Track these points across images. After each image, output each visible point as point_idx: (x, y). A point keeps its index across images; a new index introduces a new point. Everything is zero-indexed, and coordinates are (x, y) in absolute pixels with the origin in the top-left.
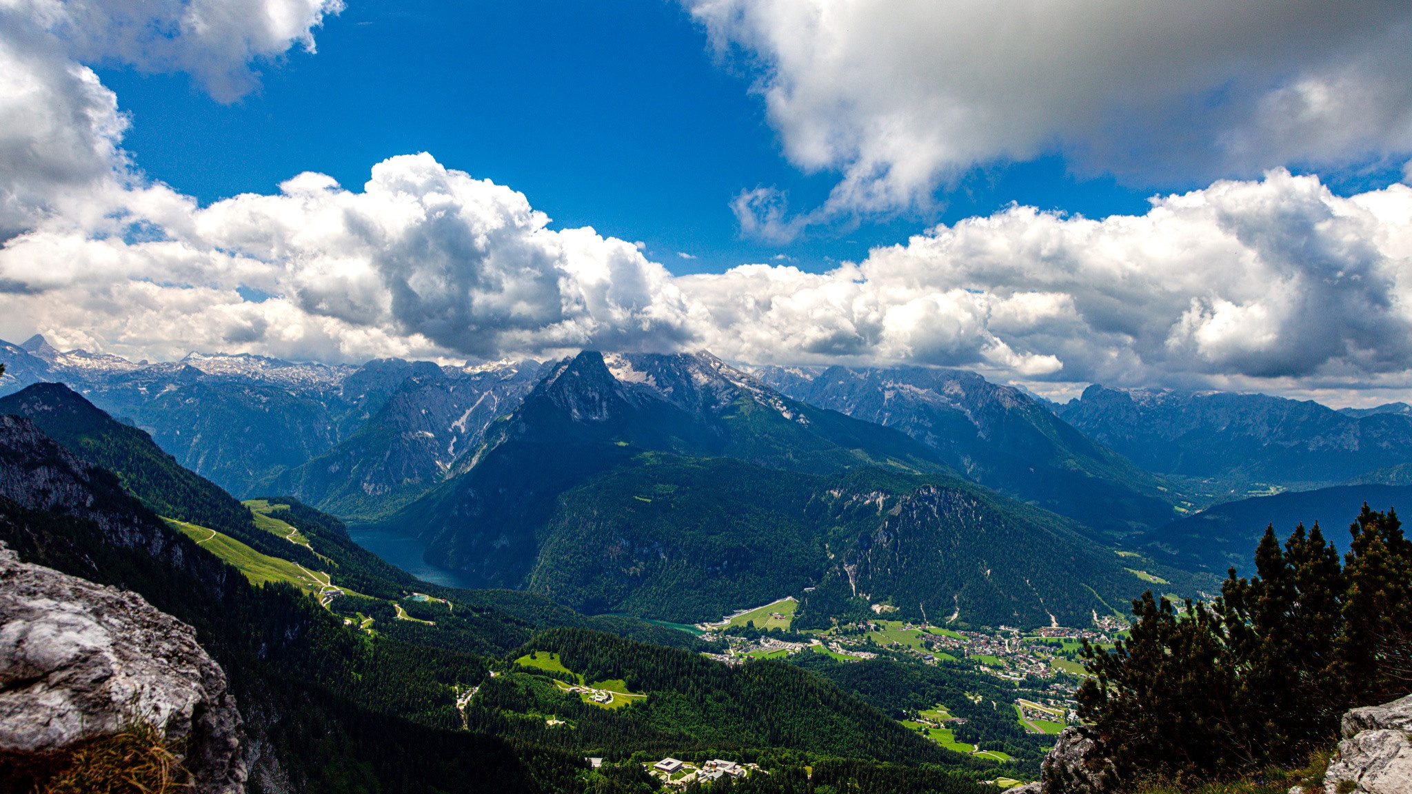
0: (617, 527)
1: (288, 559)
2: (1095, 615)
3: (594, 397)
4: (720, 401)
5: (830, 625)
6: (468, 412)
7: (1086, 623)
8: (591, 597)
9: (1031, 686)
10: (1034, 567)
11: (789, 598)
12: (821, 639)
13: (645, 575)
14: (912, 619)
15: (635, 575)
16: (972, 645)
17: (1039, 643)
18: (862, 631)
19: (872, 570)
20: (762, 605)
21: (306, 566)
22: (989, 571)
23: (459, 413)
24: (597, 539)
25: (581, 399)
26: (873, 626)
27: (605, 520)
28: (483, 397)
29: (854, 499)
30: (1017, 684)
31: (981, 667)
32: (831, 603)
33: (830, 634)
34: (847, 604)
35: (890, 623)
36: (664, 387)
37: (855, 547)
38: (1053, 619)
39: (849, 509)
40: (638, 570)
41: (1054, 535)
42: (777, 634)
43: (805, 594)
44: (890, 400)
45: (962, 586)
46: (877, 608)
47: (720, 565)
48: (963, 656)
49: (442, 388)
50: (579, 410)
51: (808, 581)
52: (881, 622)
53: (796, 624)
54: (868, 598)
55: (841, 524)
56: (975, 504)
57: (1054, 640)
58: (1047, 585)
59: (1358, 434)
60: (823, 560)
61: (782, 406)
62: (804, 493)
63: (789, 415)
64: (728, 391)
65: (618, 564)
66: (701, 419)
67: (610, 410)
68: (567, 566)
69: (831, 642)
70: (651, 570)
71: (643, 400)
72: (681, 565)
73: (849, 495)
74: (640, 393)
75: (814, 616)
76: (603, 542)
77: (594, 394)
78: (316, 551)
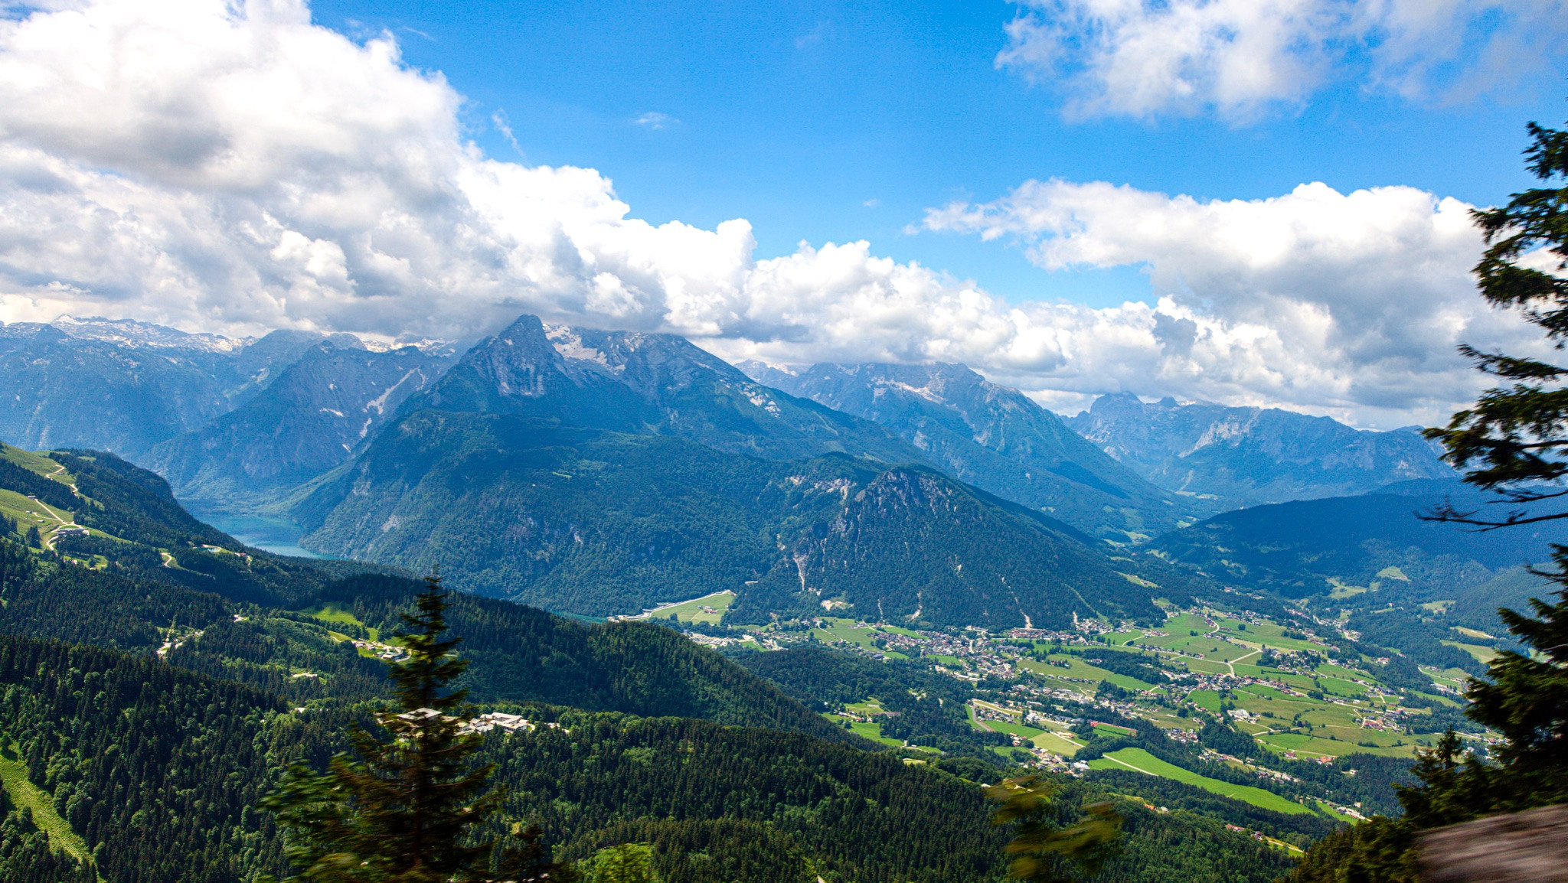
0: (524, 504)
1: (24, 492)
2: (1076, 617)
3: (528, 370)
4: (677, 382)
5: (769, 620)
6: (388, 391)
7: (1066, 625)
8: (485, 584)
9: (990, 687)
10: (1012, 563)
11: (725, 592)
12: (755, 635)
13: (555, 561)
14: (866, 616)
15: (543, 560)
16: (932, 645)
17: (1008, 643)
18: (805, 628)
19: (826, 562)
20: (693, 597)
21: (48, 502)
22: (960, 567)
23: (378, 392)
24: (500, 518)
25: (512, 371)
26: (818, 624)
27: (512, 496)
28: (407, 376)
29: (816, 486)
30: (975, 685)
31: (937, 667)
32: (773, 597)
33: (768, 630)
34: (793, 599)
35: (841, 621)
36: (616, 365)
37: (809, 535)
38: (1028, 619)
39: (809, 498)
40: (547, 554)
41: (1039, 533)
42: (704, 628)
43: (745, 589)
44: (879, 399)
45: (927, 582)
46: (827, 605)
47: (646, 551)
48: (918, 655)
49: (357, 361)
50: (510, 383)
51: (751, 573)
52: (829, 619)
53: (729, 618)
54: (819, 593)
55: (798, 513)
56: (950, 492)
57: (1026, 640)
58: (1024, 583)
59: (1373, 452)
60: (771, 551)
61: (750, 392)
62: (759, 479)
63: (757, 402)
64: (688, 371)
65: (523, 547)
66: (654, 401)
67: (546, 384)
68: (458, 547)
69: (767, 638)
70: (563, 555)
71: (589, 377)
72: (598, 550)
73: (811, 482)
74: (587, 369)
75: (752, 610)
76: (507, 522)
77: (528, 366)
78: (81, 491)
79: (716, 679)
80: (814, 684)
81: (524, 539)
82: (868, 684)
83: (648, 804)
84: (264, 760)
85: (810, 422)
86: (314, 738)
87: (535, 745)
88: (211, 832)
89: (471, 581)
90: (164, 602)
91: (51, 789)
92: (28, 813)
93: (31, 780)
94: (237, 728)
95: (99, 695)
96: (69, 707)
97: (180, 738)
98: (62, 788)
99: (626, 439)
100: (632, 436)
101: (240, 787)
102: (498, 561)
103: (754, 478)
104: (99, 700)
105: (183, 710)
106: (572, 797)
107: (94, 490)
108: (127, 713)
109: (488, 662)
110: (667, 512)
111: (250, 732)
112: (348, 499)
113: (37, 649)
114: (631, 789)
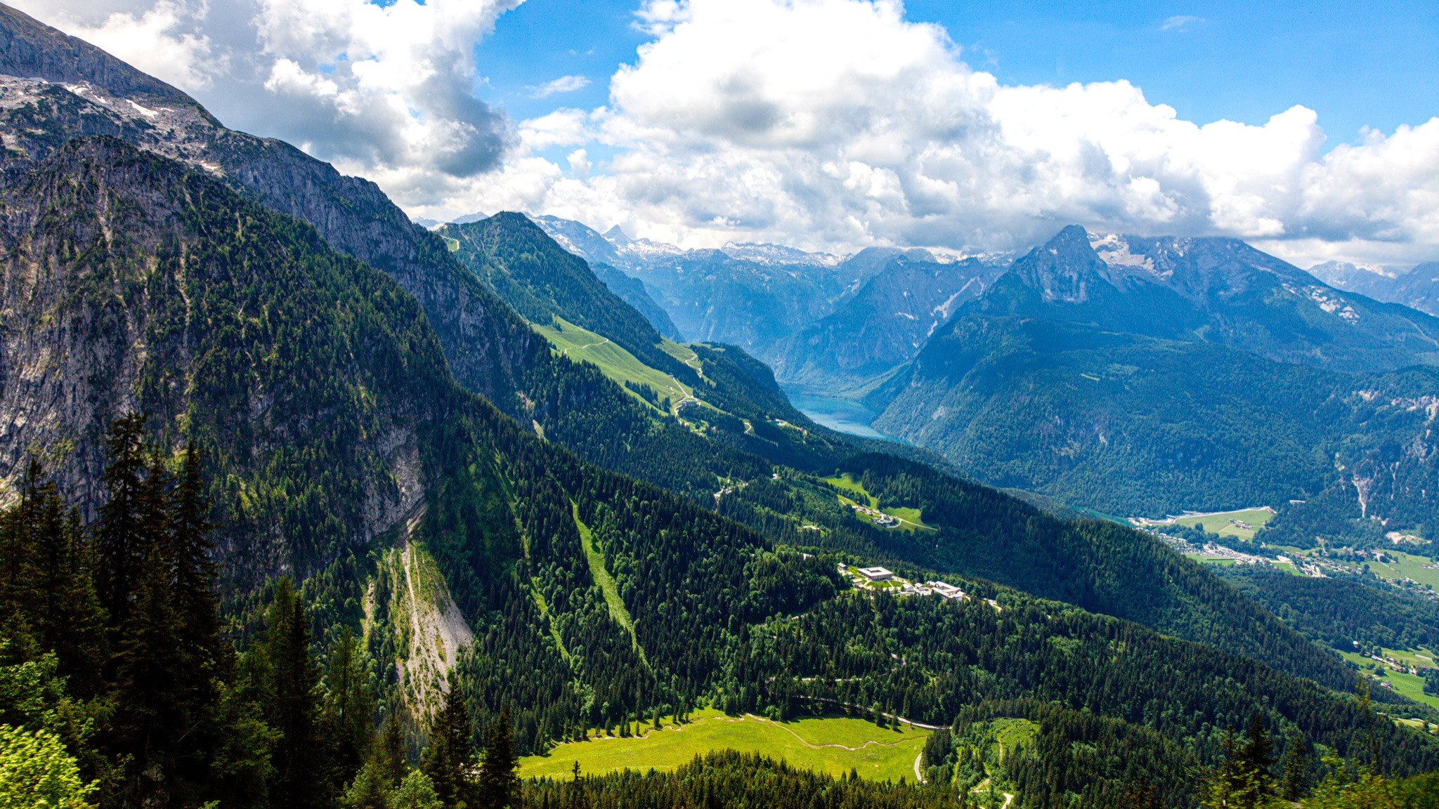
0: (1051, 403)
1: (667, 372)
3: (1071, 277)
4: (1230, 287)
5: (1313, 544)
6: (952, 298)
11: (1264, 508)
12: (1293, 558)
13: (1079, 459)
15: (1067, 456)
18: (1360, 559)
19: (1397, 489)
20: (1225, 509)
21: (681, 381)
23: (944, 298)
24: (1029, 414)
25: (1055, 278)
26: (1378, 556)
27: (1040, 395)
28: (969, 284)
29: (1393, 403)
32: (1322, 520)
33: (1310, 555)
34: (1348, 526)
35: (1410, 557)
36: (1164, 270)
37: (1374, 457)
39: (1382, 416)
40: (1072, 451)
42: (1232, 543)
43: (1288, 507)
46: (1395, 537)
47: (1174, 456)
49: (927, 272)
50: (1053, 290)
51: (1298, 492)
52: (1394, 554)
53: (1263, 535)
54: (1384, 523)
55: (1365, 431)
60: (1325, 470)
61: (1321, 296)
62: (1318, 391)
63: (1328, 308)
64: (1244, 275)
65: (1049, 444)
66: (1203, 307)
67: (1088, 291)
68: (990, 438)
69: (1308, 563)
70: (1088, 453)
71: (1133, 284)
72: (1122, 452)
73: (1386, 398)
74: (1132, 276)
75: (1293, 531)
76: (1035, 418)
77: (1071, 273)
78: (704, 374)
79: (1194, 591)
80: (1343, 619)
81: (1050, 436)
82: (1419, 632)
83: (1063, 690)
84: (749, 584)
85: (1400, 331)
86: (785, 574)
87: (963, 615)
88: (706, 629)
89: (999, 470)
90: (725, 459)
91: (615, 576)
92: (601, 590)
93: (606, 568)
94: (733, 556)
95: (647, 517)
96: (630, 523)
97: (695, 556)
98: (620, 577)
99: (1163, 344)
100: (1170, 342)
101: (729, 600)
102: (1025, 454)
103: (1312, 390)
104: (647, 521)
105: (699, 537)
106: (990, 667)
107: (712, 374)
108: (663, 532)
109: (964, 540)
110: (1199, 420)
111: (742, 562)
112: (907, 390)
113: (617, 480)
114: (1047, 673)
